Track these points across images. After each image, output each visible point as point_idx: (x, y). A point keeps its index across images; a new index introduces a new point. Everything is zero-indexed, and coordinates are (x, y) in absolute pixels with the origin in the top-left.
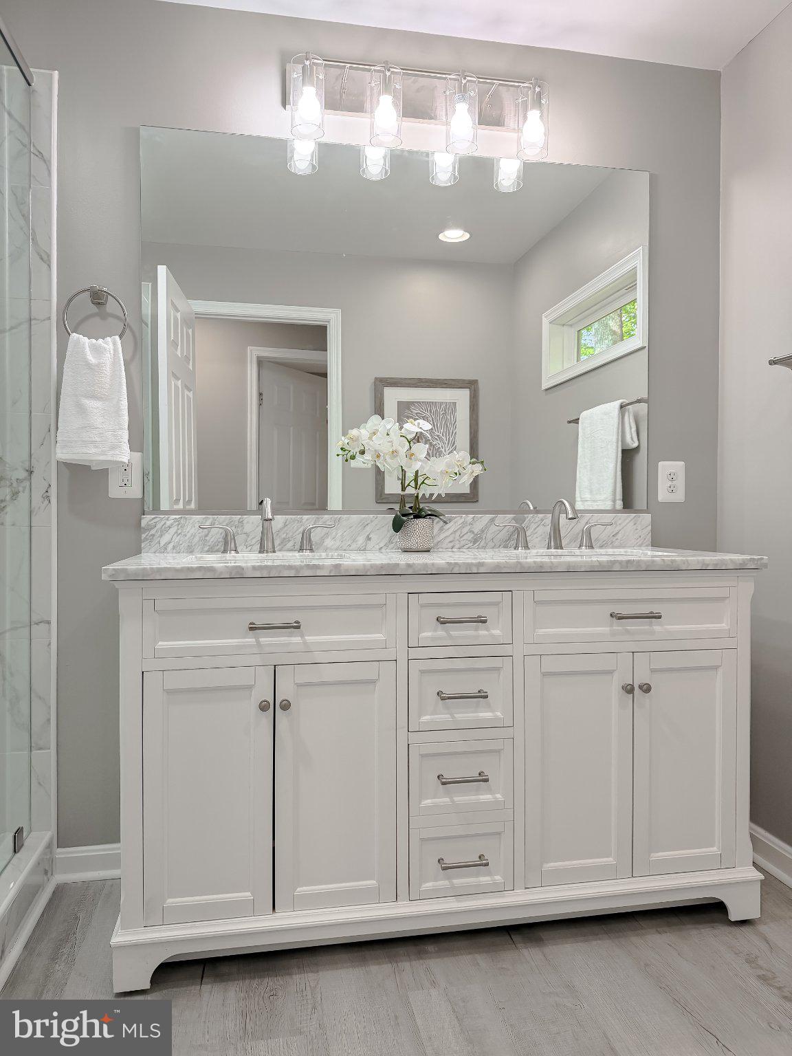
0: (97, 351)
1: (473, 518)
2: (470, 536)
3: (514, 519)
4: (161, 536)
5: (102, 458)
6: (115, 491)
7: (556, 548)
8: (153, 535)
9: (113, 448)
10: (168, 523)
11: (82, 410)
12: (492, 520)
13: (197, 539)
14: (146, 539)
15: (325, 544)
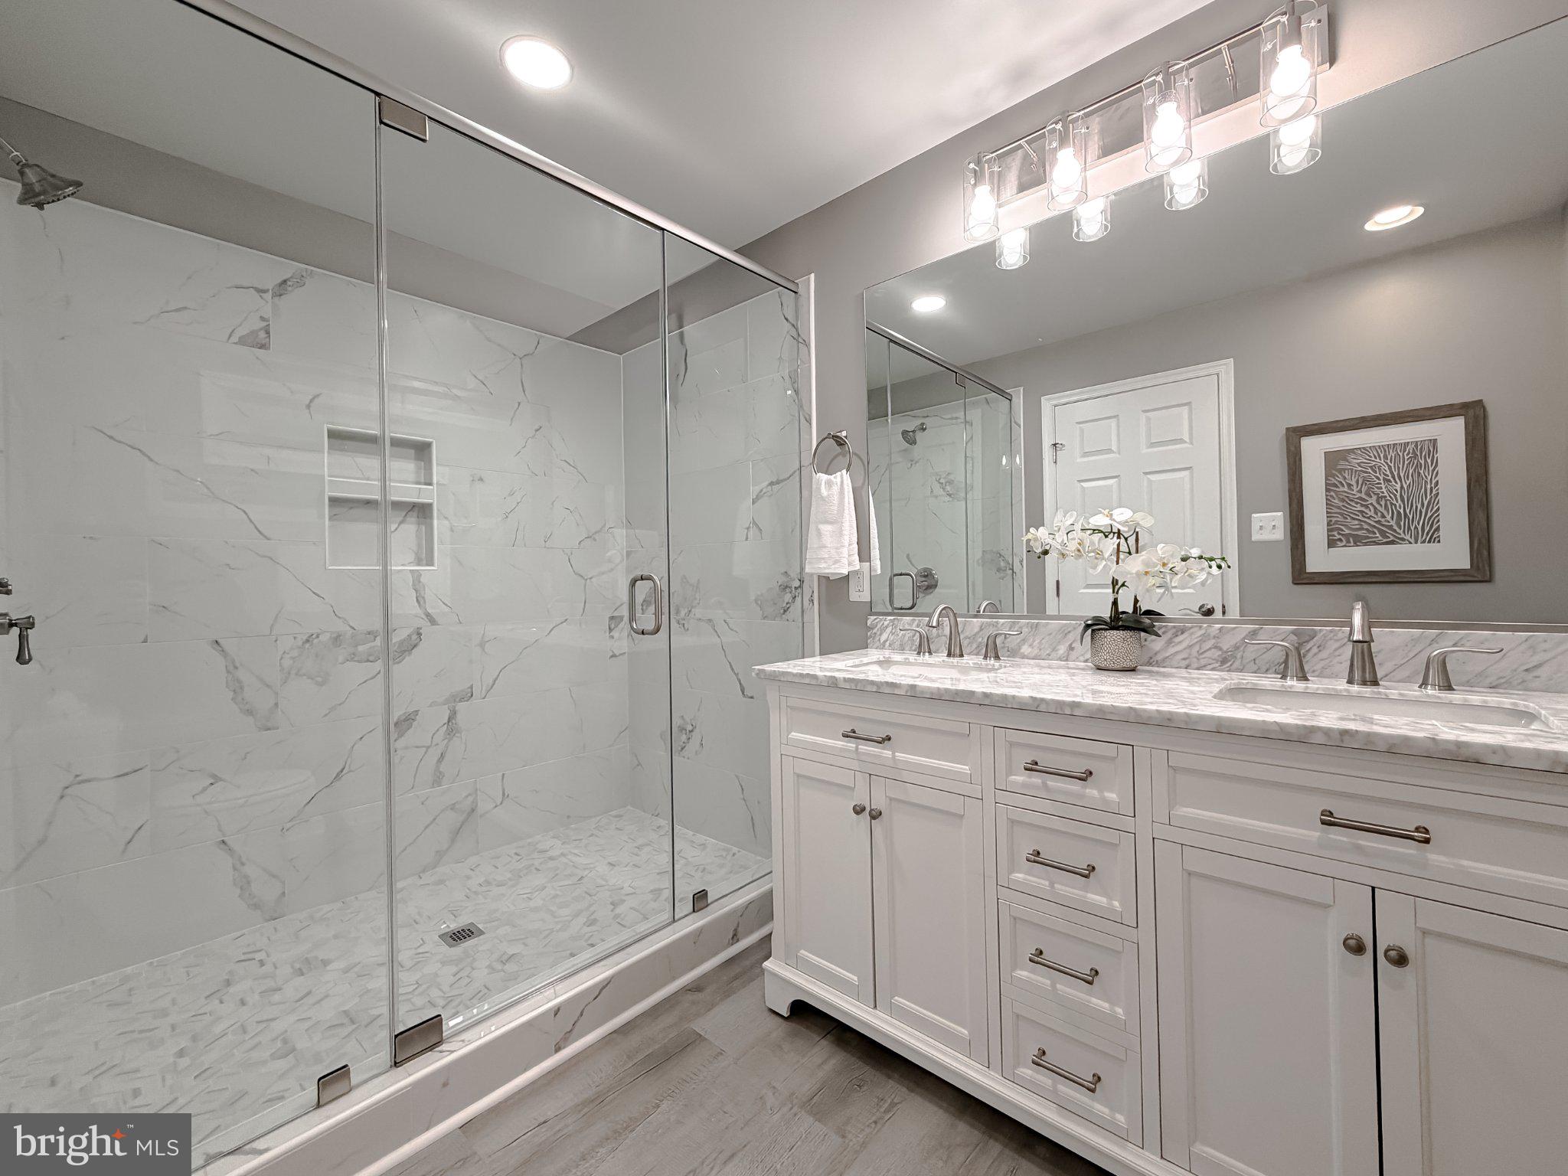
0: (829, 484)
1: (1220, 629)
2: (1217, 653)
3: (1294, 632)
4: (880, 635)
5: (827, 571)
6: (854, 596)
7: (1364, 683)
8: (875, 633)
9: (836, 562)
10: (886, 623)
11: (819, 534)
12: (1253, 634)
13: (906, 638)
14: (871, 636)
15: (1022, 651)
